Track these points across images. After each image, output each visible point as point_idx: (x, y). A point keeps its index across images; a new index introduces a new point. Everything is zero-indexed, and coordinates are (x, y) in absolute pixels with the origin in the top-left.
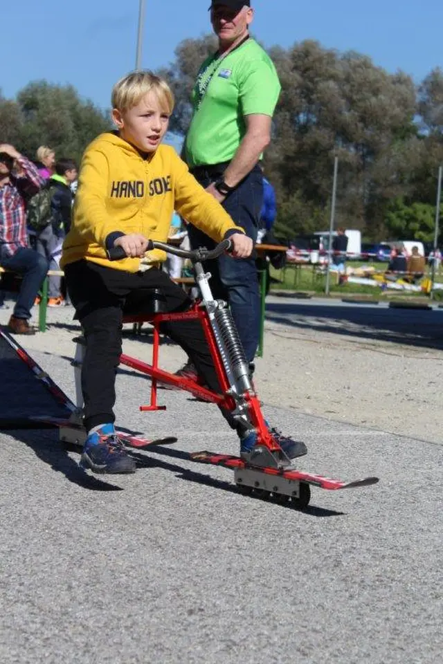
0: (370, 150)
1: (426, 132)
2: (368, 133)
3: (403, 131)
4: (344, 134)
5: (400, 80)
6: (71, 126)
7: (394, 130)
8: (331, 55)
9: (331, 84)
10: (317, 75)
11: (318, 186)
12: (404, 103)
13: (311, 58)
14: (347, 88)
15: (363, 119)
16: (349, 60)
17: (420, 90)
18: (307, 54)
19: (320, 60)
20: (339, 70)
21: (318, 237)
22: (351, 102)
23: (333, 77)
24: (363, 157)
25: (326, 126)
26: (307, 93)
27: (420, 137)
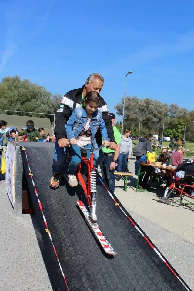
0: (160, 119)
2: (159, 115)
3: (166, 115)
4: (155, 116)
5: (165, 105)
7: (165, 115)
8: (152, 100)
9: (152, 105)
10: (149, 104)
11: (149, 126)
12: (166, 110)
14: (155, 107)
15: (159, 113)
16: (155, 101)
17: (170, 107)
18: (147, 100)
20: (153, 103)
22: (156, 110)
24: (158, 120)
25: (151, 114)
26: (147, 108)
27: (170, 116)
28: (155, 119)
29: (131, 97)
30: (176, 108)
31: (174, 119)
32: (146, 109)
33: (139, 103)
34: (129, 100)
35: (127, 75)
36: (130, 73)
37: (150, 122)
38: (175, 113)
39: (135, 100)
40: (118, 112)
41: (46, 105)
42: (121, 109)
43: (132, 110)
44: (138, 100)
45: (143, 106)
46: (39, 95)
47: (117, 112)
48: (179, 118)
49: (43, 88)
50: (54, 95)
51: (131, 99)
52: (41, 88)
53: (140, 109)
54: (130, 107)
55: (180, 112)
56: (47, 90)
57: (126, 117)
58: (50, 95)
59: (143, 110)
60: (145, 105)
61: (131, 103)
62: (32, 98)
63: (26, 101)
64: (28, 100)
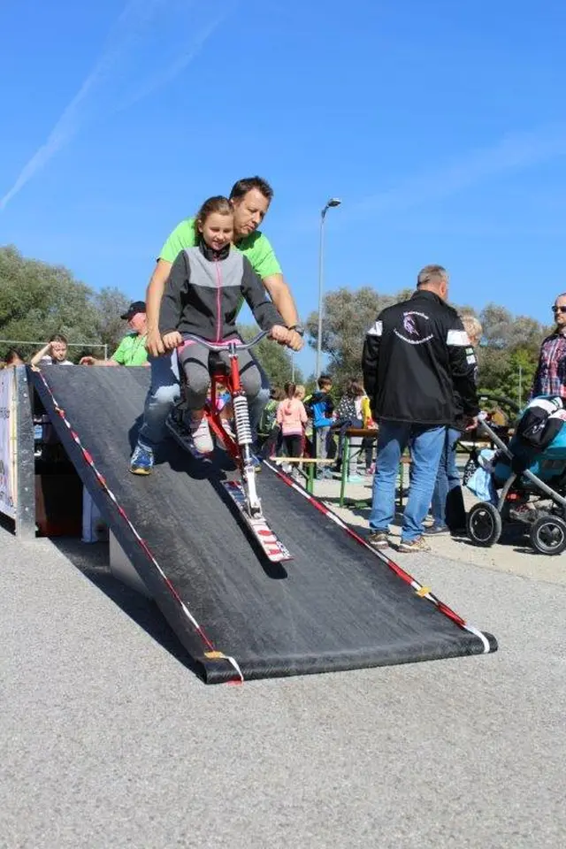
1: (485, 344)
30: (501, 320)
31: (496, 354)
34: (347, 298)
35: (324, 214)
36: (333, 204)
38: (498, 334)
39: (367, 299)
40: (314, 340)
41: (78, 328)
44: (375, 297)
46: (51, 296)
47: (310, 342)
48: (514, 352)
49: (64, 273)
50: (100, 293)
51: (354, 296)
52: (55, 272)
54: (350, 324)
55: (517, 331)
56: (76, 279)
57: (340, 355)
58: (87, 296)
61: (354, 310)
62: (29, 308)
63: (9, 318)
64: (15, 314)
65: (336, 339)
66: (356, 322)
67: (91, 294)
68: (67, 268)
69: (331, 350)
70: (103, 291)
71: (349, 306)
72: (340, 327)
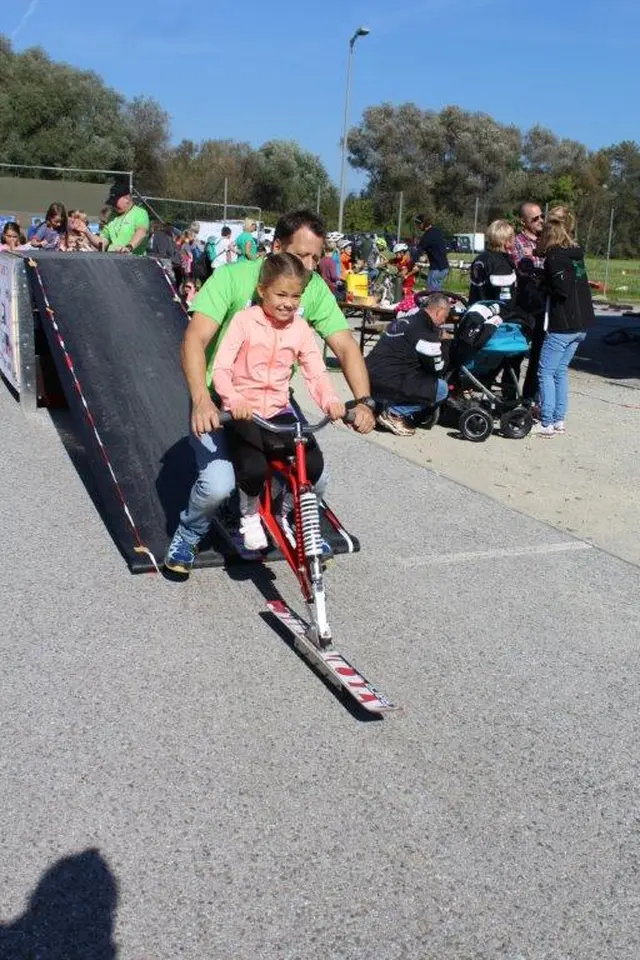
0: (492, 179)
1: (529, 166)
2: (490, 167)
3: (513, 166)
4: (475, 168)
5: (513, 131)
6: (294, 165)
7: (508, 165)
8: (467, 115)
9: (466, 133)
10: (459, 128)
11: (456, 203)
12: (514, 147)
13: (453, 117)
14: (477, 137)
15: (488, 158)
16: (478, 118)
17: (526, 137)
19: (459, 118)
20: (471, 125)
21: (456, 238)
22: (480, 146)
23: (468, 130)
24: (487, 183)
25: (464, 162)
26: (450, 140)
27: (525, 170)
28: (475, 180)
29: (396, 104)
30: (546, 143)
31: (538, 178)
32: (445, 146)
33: (422, 125)
34: (388, 114)
35: (352, 42)
36: (362, 33)
37: (459, 189)
38: (543, 158)
39: (409, 115)
40: (353, 157)
41: (110, 138)
42: (361, 148)
43: (398, 149)
44: (417, 113)
45: (434, 135)
46: (81, 104)
47: (349, 159)
48: (557, 176)
49: (94, 79)
50: (133, 101)
51: (396, 112)
52: (85, 78)
53: (424, 146)
54: (390, 140)
55: (562, 155)
56: (107, 85)
57: (379, 173)
58: (119, 104)
59: (436, 149)
60: (442, 130)
61: (394, 127)
62: (58, 115)
63: (38, 126)
64: (45, 122)
65: (375, 156)
66: (396, 138)
67: (122, 102)
68: (97, 73)
69: (370, 168)
70: (135, 99)
71: (390, 122)
72: (380, 144)
